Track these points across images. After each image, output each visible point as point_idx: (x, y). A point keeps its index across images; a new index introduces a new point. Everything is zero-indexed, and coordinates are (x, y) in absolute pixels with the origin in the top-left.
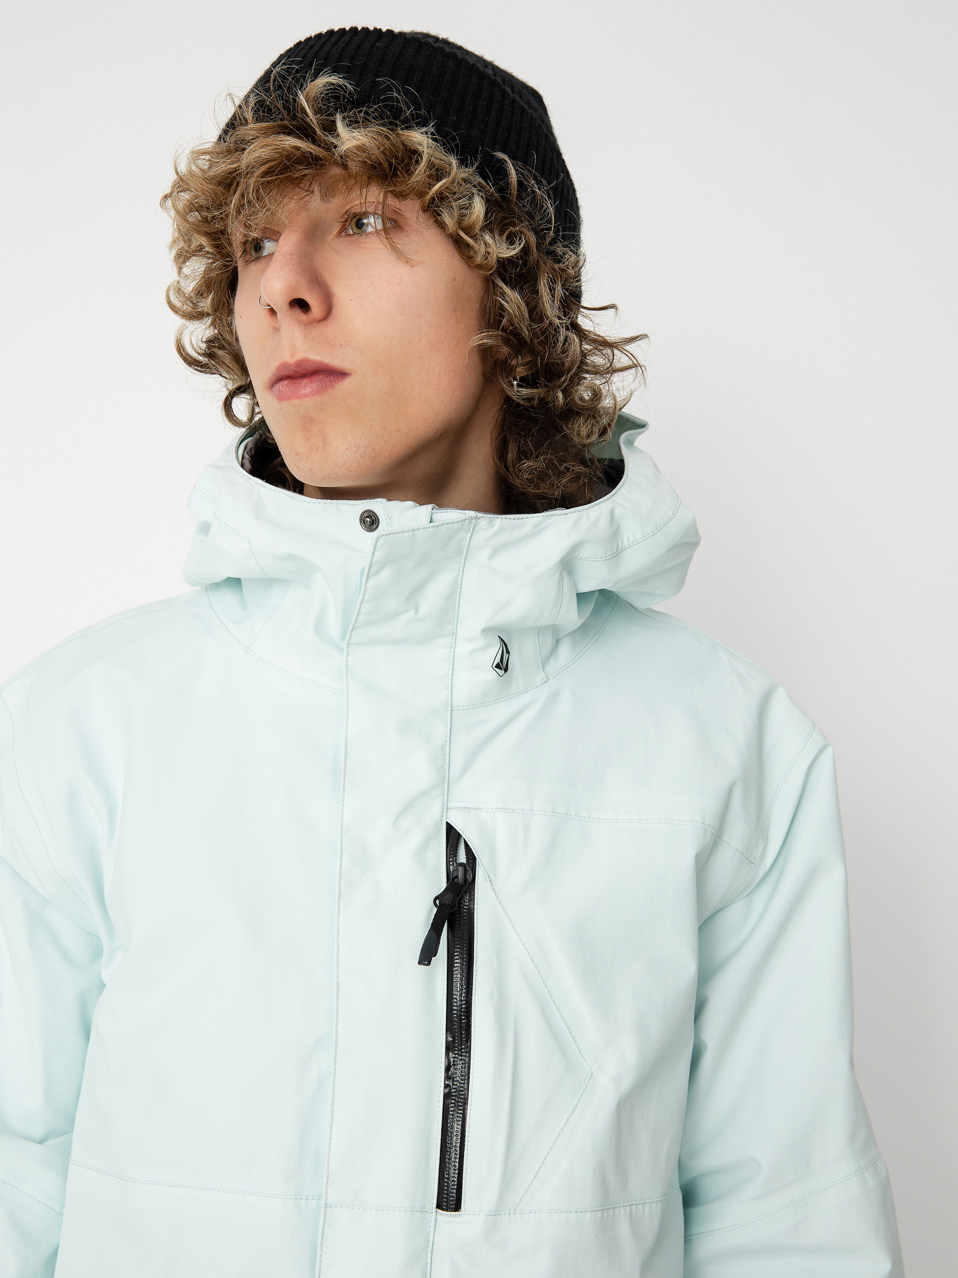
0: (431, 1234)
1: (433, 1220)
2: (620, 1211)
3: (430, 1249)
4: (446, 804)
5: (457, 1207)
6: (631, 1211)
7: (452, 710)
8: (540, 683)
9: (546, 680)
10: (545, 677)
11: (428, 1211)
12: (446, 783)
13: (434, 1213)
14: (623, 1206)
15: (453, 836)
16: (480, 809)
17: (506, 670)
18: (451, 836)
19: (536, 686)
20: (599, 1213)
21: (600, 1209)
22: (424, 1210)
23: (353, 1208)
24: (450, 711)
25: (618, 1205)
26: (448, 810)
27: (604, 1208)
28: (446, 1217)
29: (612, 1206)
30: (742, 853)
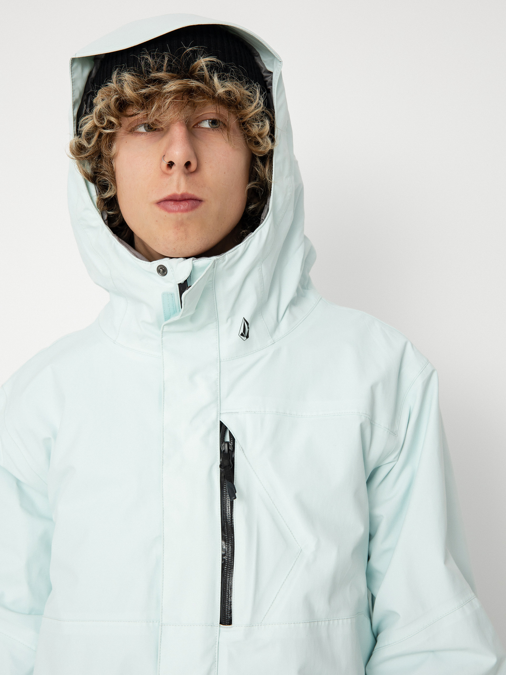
0: (217, 638)
1: (218, 630)
2: (322, 623)
3: (217, 646)
4: (219, 411)
5: (230, 623)
6: (329, 624)
7: (220, 362)
8: (270, 344)
9: (273, 342)
10: (272, 341)
11: (215, 625)
12: (219, 400)
13: (219, 627)
14: (324, 621)
15: (223, 428)
16: (238, 413)
17: (247, 337)
18: (222, 428)
19: (267, 346)
20: (308, 624)
21: (309, 621)
22: (213, 625)
23: (176, 625)
24: (219, 362)
25: (321, 620)
26: (221, 415)
27: (311, 621)
28: (225, 628)
29: (316, 620)
30: (389, 429)
